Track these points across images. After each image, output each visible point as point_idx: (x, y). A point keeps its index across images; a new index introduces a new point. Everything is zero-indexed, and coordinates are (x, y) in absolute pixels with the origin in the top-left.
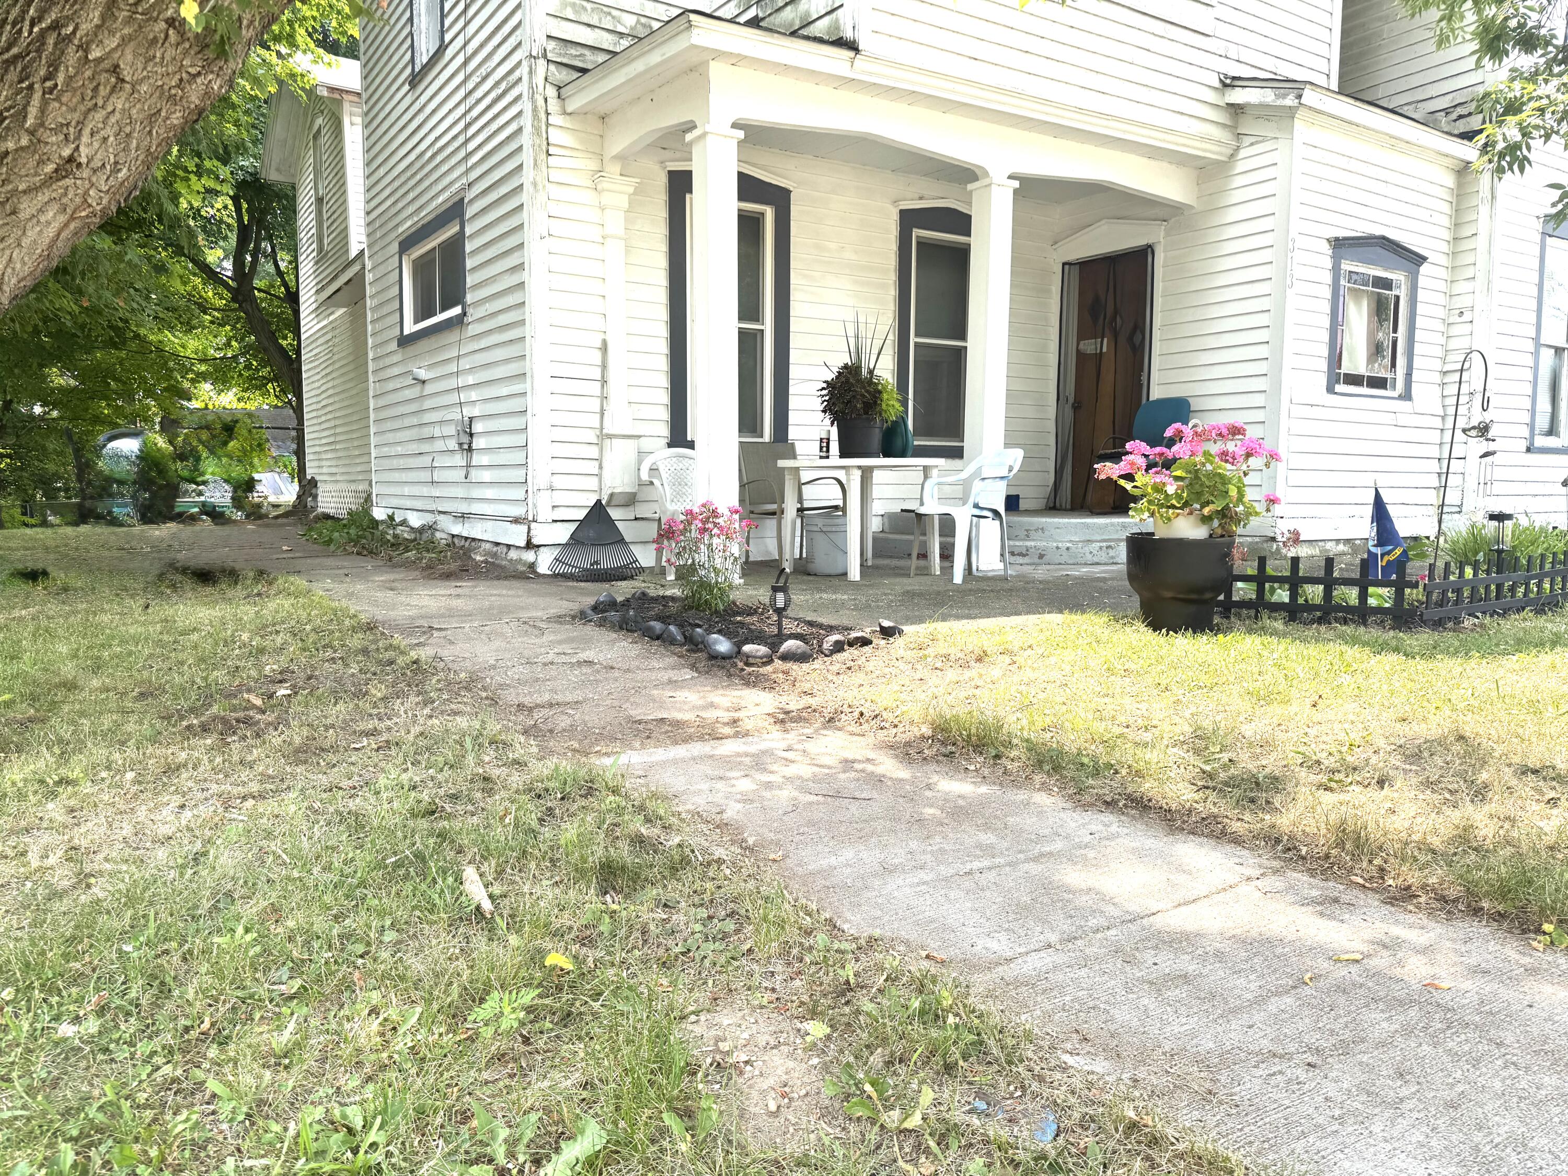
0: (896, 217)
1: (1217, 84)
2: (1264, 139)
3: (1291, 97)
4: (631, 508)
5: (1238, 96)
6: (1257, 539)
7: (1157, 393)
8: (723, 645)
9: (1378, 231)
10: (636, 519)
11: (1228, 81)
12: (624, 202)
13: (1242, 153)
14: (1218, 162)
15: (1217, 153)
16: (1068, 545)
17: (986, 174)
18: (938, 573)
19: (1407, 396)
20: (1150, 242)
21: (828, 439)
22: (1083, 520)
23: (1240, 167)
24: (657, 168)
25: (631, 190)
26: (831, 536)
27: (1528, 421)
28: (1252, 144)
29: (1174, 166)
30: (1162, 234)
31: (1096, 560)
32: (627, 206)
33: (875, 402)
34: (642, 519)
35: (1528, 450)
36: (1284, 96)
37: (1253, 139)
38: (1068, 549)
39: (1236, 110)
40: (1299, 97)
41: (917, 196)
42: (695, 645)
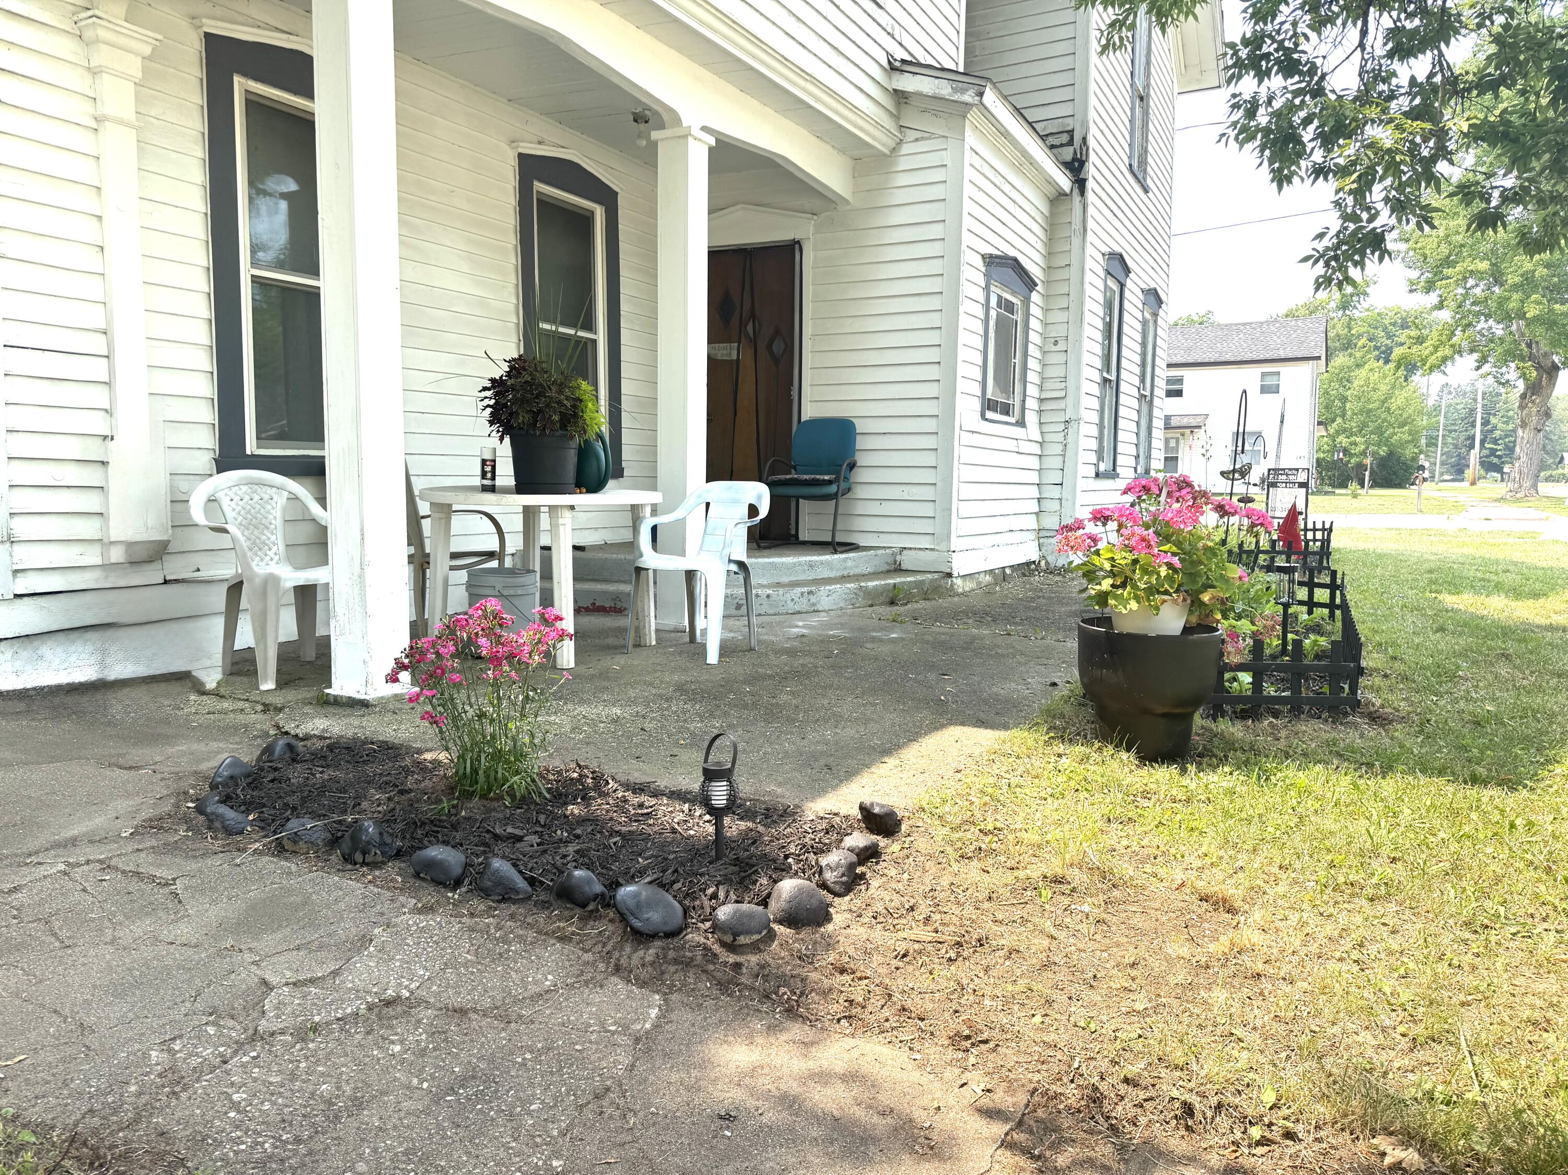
0: (514, 162)
1: (885, 63)
2: (931, 136)
3: (971, 92)
4: (157, 565)
5: (908, 83)
6: (936, 576)
7: (810, 411)
9: (1012, 253)
10: (166, 582)
11: (897, 64)
12: (134, 67)
13: (906, 149)
14: (885, 155)
15: (884, 145)
16: (769, 592)
17: (677, 121)
19: (1021, 423)
20: (798, 237)
21: (494, 461)
22: (771, 560)
23: (904, 163)
24: (184, 24)
25: (147, 50)
26: (516, 602)
27: (1095, 447)
28: (917, 140)
29: (835, 152)
30: (811, 229)
31: (797, 608)
32: (140, 75)
33: (575, 415)
34: (177, 581)
35: (1097, 475)
36: (963, 91)
37: (918, 135)
38: (768, 596)
39: (900, 97)
40: (981, 94)
41: (536, 139)
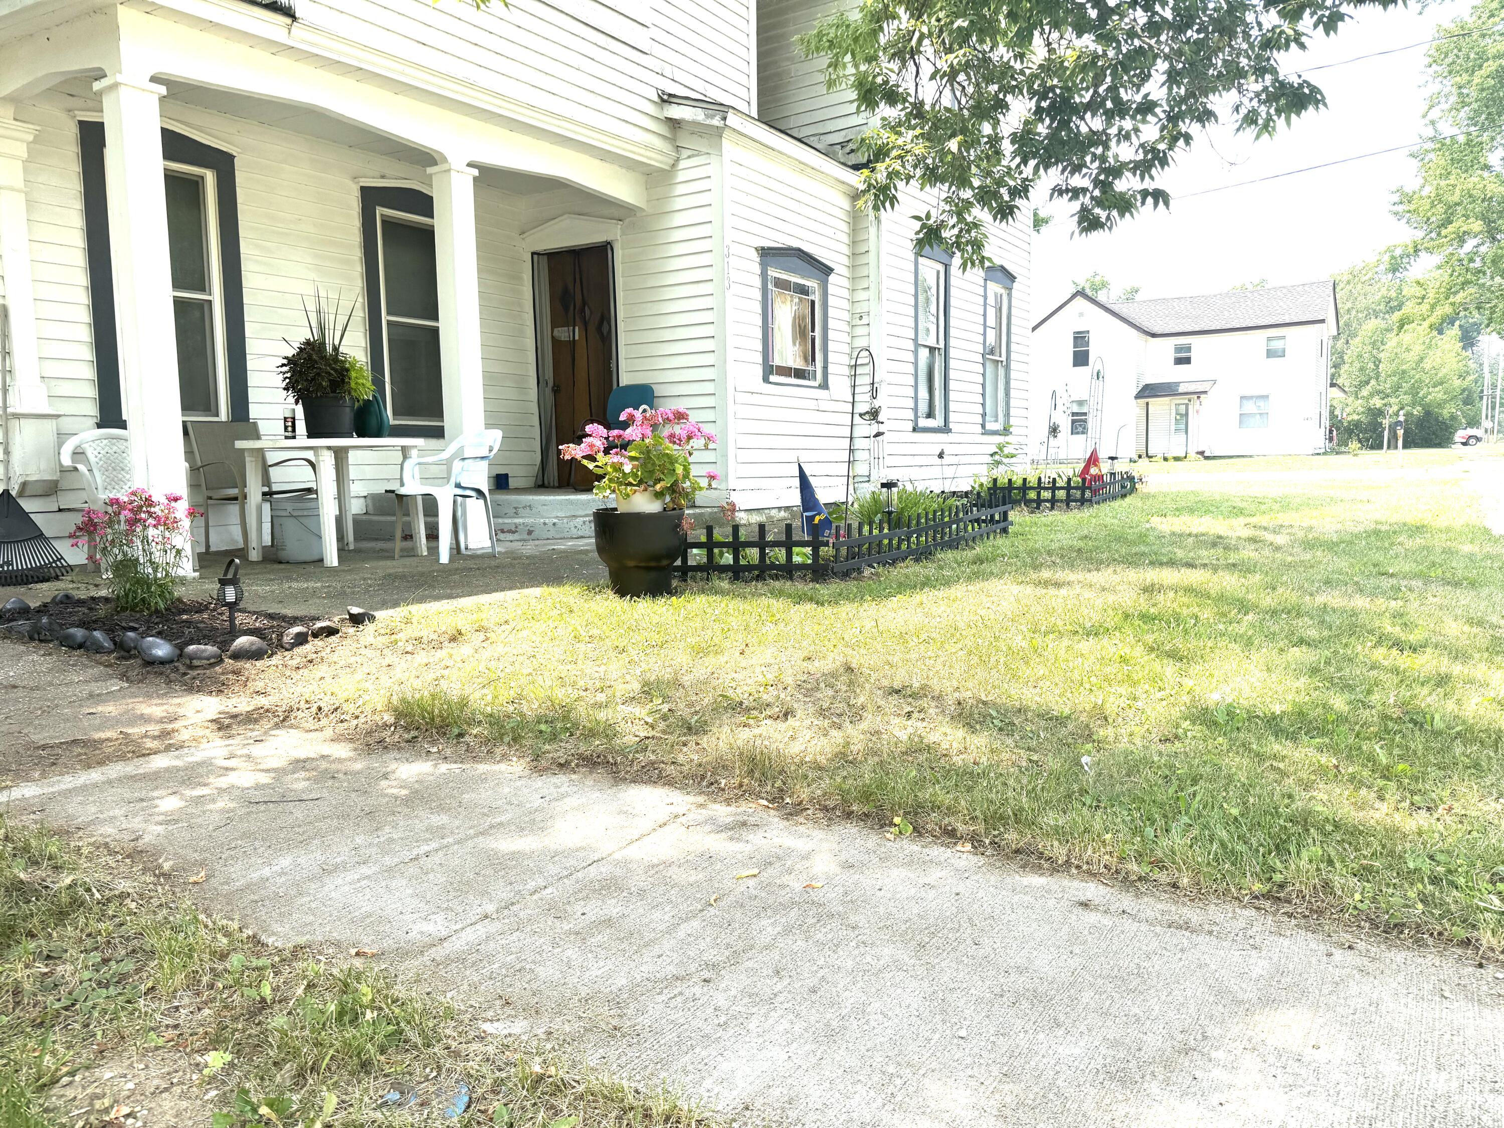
0: (357, 193)
1: (656, 99)
2: (698, 154)
3: (718, 118)
4: (53, 498)
5: (675, 112)
6: (716, 510)
7: (626, 379)
8: (161, 649)
9: (795, 244)
10: (60, 510)
11: (665, 97)
12: (22, 150)
13: (682, 164)
14: (663, 170)
15: (661, 162)
16: (555, 521)
17: (445, 160)
18: (425, 553)
19: (824, 386)
20: (609, 239)
21: (294, 419)
22: (568, 497)
23: (681, 176)
24: (63, 116)
25: (31, 138)
26: (302, 520)
27: (912, 406)
28: (689, 157)
29: (624, 170)
30: (619, 232)
31: (580, 533)
32: (26, 155)
33: (343, 381)
34: (69, 510)
35: (914, 430)
36: (712, 117)
37: (689, 153)
38: (554, 524)
39: (674, 124)
40: (725, 119)
41: (378, 174)
42: (125, 651)
